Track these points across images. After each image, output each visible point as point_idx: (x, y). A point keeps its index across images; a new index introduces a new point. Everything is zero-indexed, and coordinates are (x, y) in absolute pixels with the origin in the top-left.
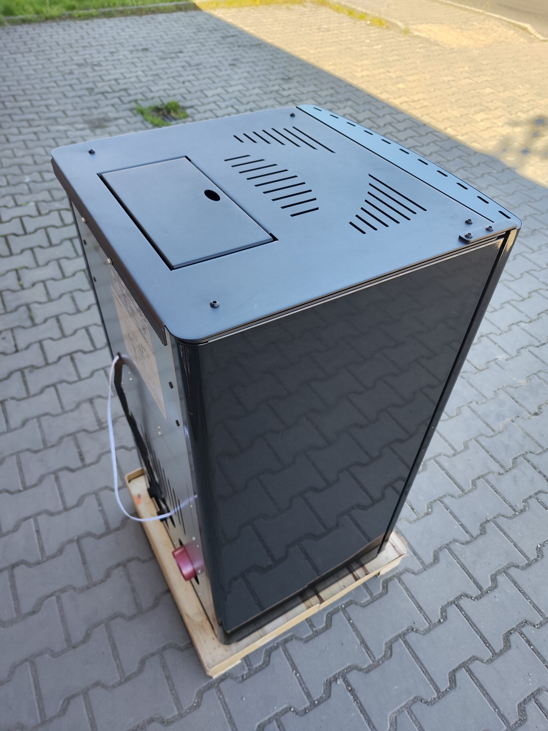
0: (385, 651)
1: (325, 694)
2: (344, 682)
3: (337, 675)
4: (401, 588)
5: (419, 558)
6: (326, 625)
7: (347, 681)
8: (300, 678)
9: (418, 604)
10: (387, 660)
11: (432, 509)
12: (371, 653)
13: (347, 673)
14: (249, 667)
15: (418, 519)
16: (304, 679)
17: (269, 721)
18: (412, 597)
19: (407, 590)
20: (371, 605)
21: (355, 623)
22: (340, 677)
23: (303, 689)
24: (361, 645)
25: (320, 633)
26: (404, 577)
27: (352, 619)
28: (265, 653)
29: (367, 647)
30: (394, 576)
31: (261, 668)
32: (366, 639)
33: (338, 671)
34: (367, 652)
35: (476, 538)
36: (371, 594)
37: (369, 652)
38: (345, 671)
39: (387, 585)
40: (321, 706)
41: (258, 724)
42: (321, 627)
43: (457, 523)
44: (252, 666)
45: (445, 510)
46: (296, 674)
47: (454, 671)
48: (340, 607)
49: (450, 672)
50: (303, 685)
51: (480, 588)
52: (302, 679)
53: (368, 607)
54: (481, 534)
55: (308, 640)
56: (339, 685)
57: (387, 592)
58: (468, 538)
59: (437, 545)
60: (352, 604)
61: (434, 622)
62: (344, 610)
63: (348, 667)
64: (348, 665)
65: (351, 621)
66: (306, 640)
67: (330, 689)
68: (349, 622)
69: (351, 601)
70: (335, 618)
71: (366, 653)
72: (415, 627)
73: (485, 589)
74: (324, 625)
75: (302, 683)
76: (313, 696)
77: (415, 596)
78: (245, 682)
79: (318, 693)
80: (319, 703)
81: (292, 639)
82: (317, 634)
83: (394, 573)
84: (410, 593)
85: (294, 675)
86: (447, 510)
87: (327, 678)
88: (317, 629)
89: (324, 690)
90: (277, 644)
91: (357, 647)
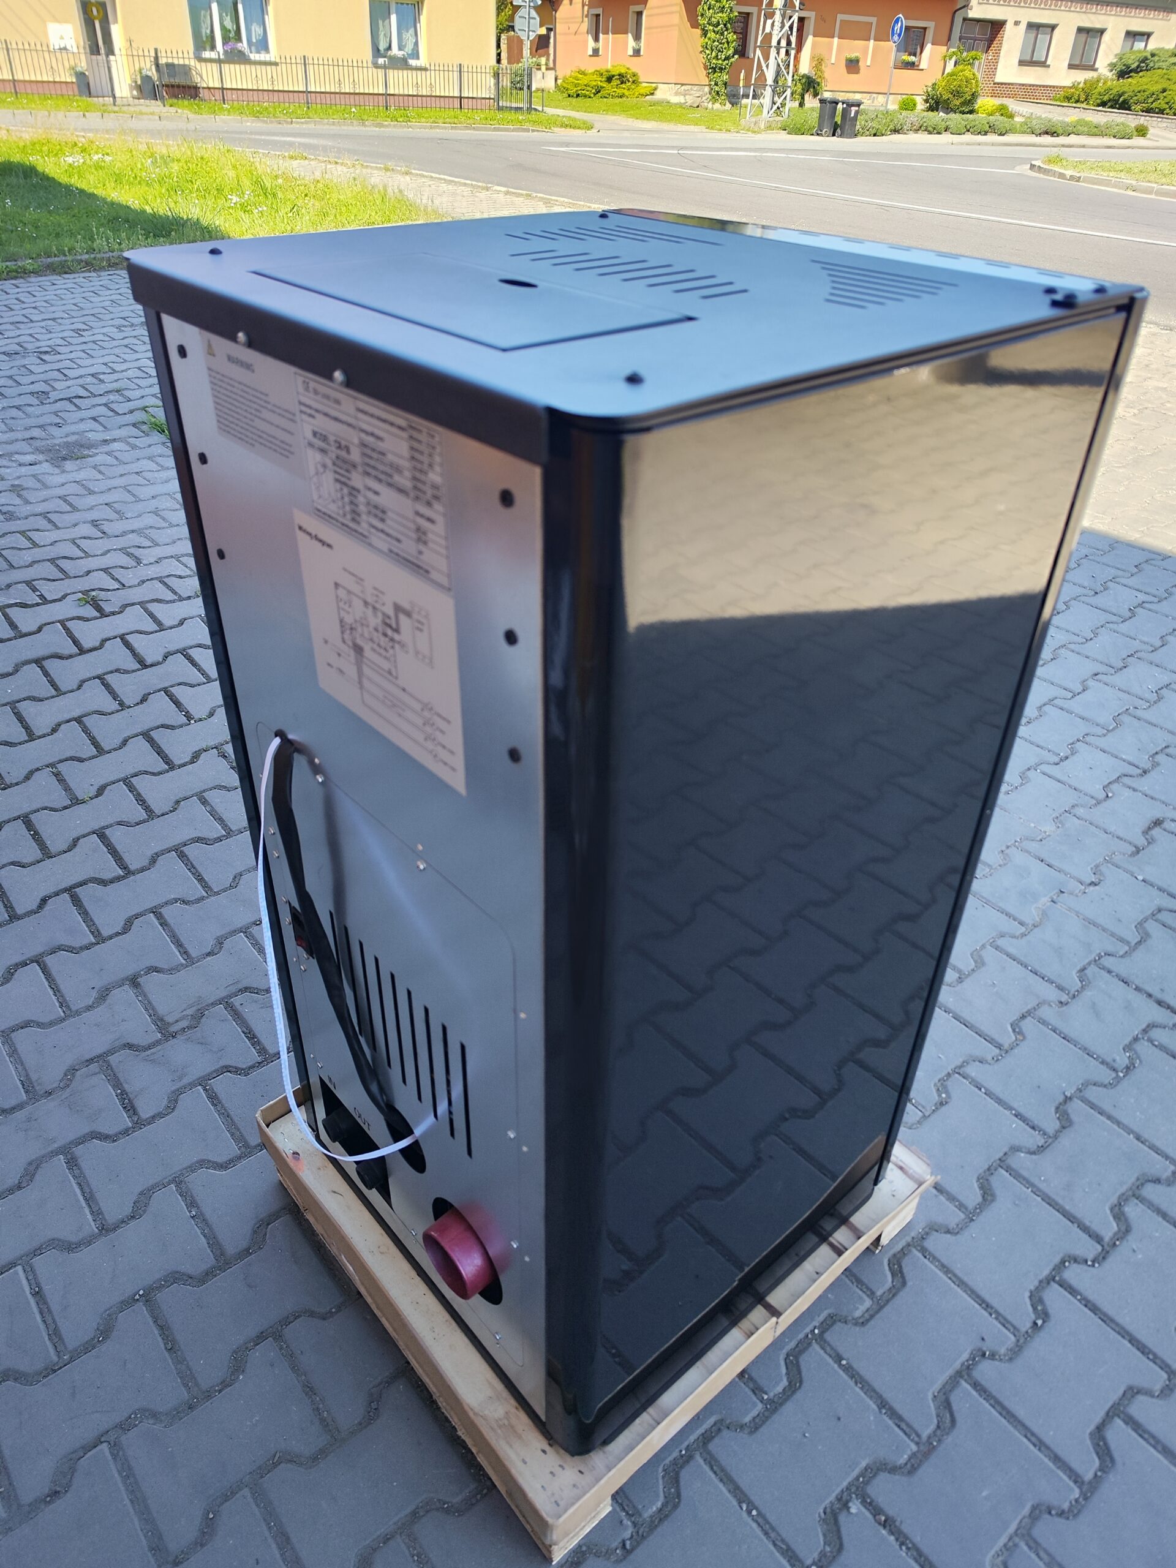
0: (938, 1416)
1: (829, 1545)
2: (865, 1507)
3: (845, 1494)
4: (933, 1267)
5: (951, 1198)
6: (790, 1383)
7: (870, 1504)
8: (760, 1520)
9: (978, 1296)
10: (948, 1434)
11: (947, 1092)
12: (908, 1425)
13: (867, 1483)
14: (633, 1519)
15: (925, 1117)
16: (771, 1518)
18: (961, 1283)
19: (946, 1270)
20: (878, 1316)
21: (855, 1366)
22: (854, 1496)
23: (775, 1545)
24: (881, 1412)
25: (781, 1404)
26: (931, 1245)
27: (845, 1357)
28: (663, 1477)
29: (894, 1414)
30: (908, 1245)
31: (662, 1516)
32: (888, 1396)
33: (845, 1484)
34: (899, 1426)
35: (1056, 1137)
36: (871, 1294)
37: (903, 1426)
38: (861, 1479)
39: (900, 1267)
42: (779, 1389)
43: (1007, 1112)
44: (640, 1515)
45: (976, 1090)
46: (749, 1512)
47: (1100, 1429)
48: (810, 1336)
49: (1091, 1434)
50: (773, 1535)
51: (1098, 1239)
52: (768, 1522)
53: (872, 1322)
54: (1064, 1128)
55: (755, 1426)
56: (856, 1515)
57: (904, 1283)
58: (1041, 1141)
59: (980, 1164)
60: (834, 1323)
61: (1023, 1330)
62: (821, 1339)
63: (866, 1469)
64: (864, 1464)
65: (844, 1362)
66: (752, 1425)
67: (839, 1531)
68: (840, 1365)
69: (830, 1316)
70: (806, 1360)
71: (896, 1429)
72: (987, 1347)
73: (1107, 1239)
74: (785, 1382)
75: (770, 1531)
76: (801, 1555)
77: (965, 1279)
78: (632, 1557)
79: (811, 1546)
81: (719, 1430)
82: (773, 1406)
83: (909, 1239)
84: (955, 1275)
85: (745, 1515)
86: (980, 1089)
87: (823, 1506)
88: (772, 1394)
89: (824, 1535)
90: (687, 1449)
91: (872, 1418)
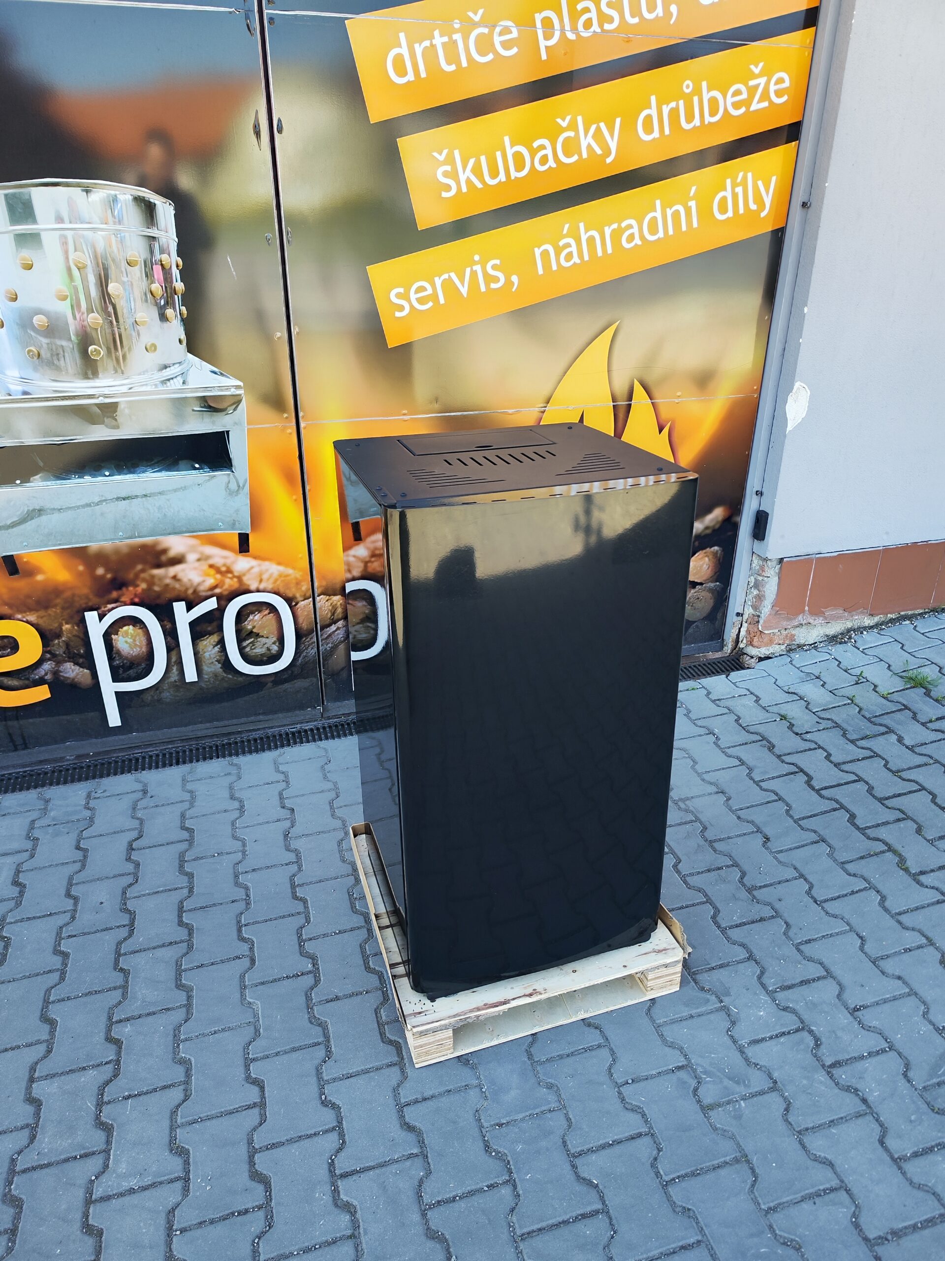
0: (319, 1019)
1: (306, 952)
2: (308, 971)
3: (317, 967)
5: (416, 1101)
6: (370, 968)
7: (307, 974)
8: (329, 934)
9: (356, 1076)
10: (309, 1018)
13: (315, 976)
14: (357, 899)
15: (481, 1127)
16: (327, 938)
17: (306, 907)
18: (367, 1073)
19: (378, 1069)
20: (376, 1019)
21: (360, 996)
22: (314, 969)
23: (319, 935)
24: (335, 995)
25: (364, 961)
26: (396, 1070)
27: (366, 995)
29: (331, 1000)
30: (402, 1059)
31: (352, 909)
32: (339, 1003)
33: (321, 969)
35: (424, 1215)
36: (387, 1023)
37: (324, 1002)
38: (318, 975)
39: (393, 1046)
40: (297, 947)
41: (308, 899)
42: (370, 964)
43: (460, 1192)
45: (489, 1183)
47: (262, 1089)
48: (385, 985)
49: (263, 1081)
50: (322, 936)
51: (345, 1176)
53: (374, 1015)
54: (428, 1229)
55: (361, 948)
56: (307, 966)
57: (384, 1043)
58: (425, 1200)
59: (431, 1141)
60: (384, 999)
61: (326, 1086)
62: (380, 988)
63: (320, 979)
64: (322, 979)
65: (363, 993)
67: (307, 958)
68: (365, 991)
69: (388, 998)
71: (325, 998)
72: (330, 1063)
73: (339, 1183)
74: (372, 966)
75: (324, 936)
76: (309, 942)
77: (368, 1076)
79: (309, 947)
80: (300, 946)
82: (365, 957)
83: (406, 1061)
84: (373, 1073)
85: (334, 930)
86: (488, 1187)
87: (319, 957)
88: (369, 959)
89: (310, 953)
91: (335, 989)
